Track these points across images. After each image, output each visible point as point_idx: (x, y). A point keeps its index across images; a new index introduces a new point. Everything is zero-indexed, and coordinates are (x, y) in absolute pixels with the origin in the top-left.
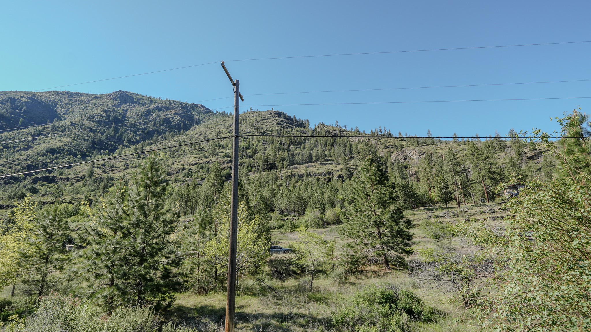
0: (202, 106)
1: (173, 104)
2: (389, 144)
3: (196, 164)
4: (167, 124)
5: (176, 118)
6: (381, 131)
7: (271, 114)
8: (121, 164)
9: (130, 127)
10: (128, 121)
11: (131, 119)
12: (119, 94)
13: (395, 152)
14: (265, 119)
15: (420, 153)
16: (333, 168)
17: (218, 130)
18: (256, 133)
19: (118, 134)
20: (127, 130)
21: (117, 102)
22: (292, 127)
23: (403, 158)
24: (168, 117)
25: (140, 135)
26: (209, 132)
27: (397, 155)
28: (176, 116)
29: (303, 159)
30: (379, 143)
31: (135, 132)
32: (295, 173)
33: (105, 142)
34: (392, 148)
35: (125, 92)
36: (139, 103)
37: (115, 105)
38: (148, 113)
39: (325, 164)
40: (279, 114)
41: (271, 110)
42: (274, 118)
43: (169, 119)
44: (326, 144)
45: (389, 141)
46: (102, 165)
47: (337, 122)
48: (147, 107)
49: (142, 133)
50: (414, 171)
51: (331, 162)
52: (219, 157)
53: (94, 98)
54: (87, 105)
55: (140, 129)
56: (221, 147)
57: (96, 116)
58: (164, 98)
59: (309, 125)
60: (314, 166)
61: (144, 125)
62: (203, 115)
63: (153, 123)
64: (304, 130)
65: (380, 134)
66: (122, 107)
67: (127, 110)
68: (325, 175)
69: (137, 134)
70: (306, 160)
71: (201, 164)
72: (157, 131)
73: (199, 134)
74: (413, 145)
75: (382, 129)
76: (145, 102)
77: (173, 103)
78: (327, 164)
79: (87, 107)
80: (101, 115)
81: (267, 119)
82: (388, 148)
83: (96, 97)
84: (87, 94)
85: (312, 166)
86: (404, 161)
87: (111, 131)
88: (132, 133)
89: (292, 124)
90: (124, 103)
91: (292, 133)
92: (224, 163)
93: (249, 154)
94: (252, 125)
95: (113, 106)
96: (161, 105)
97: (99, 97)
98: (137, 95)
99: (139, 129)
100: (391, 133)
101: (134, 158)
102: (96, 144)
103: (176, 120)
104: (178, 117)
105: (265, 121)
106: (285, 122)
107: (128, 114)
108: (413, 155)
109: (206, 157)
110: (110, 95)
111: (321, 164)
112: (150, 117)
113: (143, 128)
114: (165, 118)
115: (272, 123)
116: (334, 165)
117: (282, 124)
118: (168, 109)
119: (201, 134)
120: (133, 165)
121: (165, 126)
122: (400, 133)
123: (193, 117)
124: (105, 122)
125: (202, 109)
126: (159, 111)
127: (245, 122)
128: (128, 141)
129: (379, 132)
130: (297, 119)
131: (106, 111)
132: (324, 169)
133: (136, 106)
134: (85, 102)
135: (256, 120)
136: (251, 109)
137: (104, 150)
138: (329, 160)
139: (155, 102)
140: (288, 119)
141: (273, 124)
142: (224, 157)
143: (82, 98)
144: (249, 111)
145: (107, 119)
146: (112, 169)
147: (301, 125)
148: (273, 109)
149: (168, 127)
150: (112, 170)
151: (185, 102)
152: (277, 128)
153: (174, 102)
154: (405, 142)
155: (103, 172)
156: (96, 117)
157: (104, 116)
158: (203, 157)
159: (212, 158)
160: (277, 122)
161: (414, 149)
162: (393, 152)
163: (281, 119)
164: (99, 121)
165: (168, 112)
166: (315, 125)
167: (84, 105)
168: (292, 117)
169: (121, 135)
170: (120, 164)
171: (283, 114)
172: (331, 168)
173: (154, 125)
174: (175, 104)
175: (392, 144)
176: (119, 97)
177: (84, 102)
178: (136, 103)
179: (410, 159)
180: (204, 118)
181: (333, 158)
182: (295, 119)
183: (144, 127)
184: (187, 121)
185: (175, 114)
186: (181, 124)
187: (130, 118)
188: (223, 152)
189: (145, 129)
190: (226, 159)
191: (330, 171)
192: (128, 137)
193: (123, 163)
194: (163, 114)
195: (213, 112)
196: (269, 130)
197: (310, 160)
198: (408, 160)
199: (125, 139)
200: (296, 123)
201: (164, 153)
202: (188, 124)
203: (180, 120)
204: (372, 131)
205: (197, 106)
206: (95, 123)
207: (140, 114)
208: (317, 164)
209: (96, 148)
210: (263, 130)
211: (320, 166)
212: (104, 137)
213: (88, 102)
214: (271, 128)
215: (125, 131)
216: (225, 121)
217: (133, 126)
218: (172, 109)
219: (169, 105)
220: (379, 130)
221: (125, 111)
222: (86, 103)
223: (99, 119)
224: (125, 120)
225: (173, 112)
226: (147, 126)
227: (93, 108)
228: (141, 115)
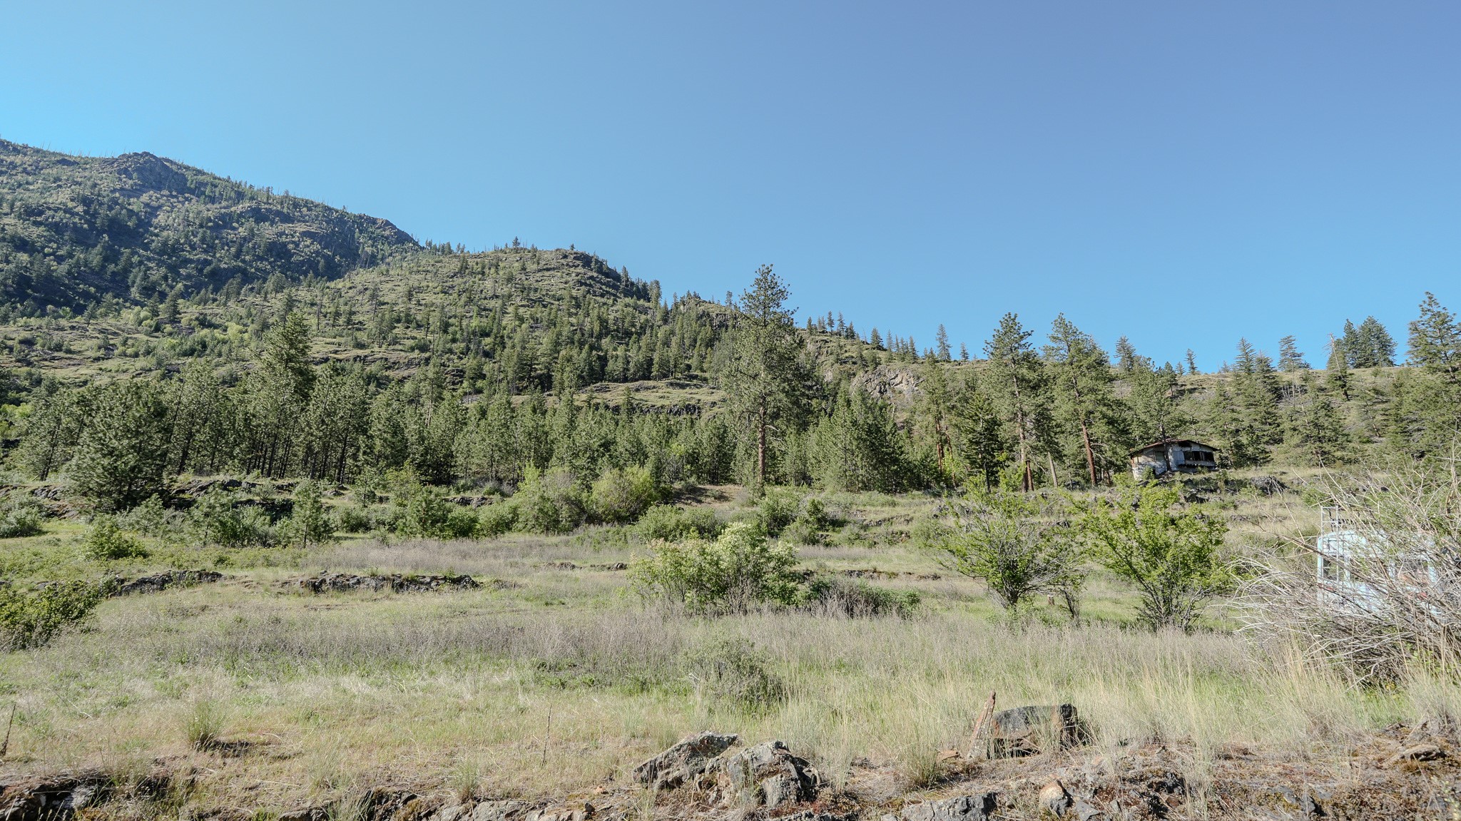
0: (388, 223)
1: (305, 209)
2: (847, 355)
3: (326, 360)
4: (279, 256)
5: (308, 246)
6: (831, 323)
7: (565, 257)
8: (89, 343)
9: (158, 254)
10: (157, 235)
11: (165, 233)
12: (141, 161)
13: (861, 373)
14: (548, 270)
15: (919, 378)
16: (703, 398)
17: (416, 284)
18: (518, 299)
19: (112, 267)
20: (149, 259)
21: (131, 182)
22: (615, 295)
23: (878, 388)
24: (284, 239)
25: (189, 277)
26: (390, 285)
27: (864, 380)
28: (309, 242)
29: (628, 370)
30: (825, 350)
31: (173, 269)
32: (598, 401)
33: (64, 285)
34: (854, 363)
35: (160, 161)
36: (203, 193)
37: (122, 189)
38: (226, 221)
39: (683, 387)
40: (586, 260)
41: (568, 248)
42: (572, 269)
43: (285, 245)
44: (695, 341)
45: (848, 347)
46: (21, 342)
47: (730, 294)
48: (225, 208)
49: (194, 272)
50: (902, 420)
51: (699, 382)
52: (400, 347)
53: (59, 162)
54: (30, 179)
55: (191, 261)
56: (414, 325)
57: (49, 209)
58: (278, 192)
59: (659, 295)
60: (654, 387)
61: (206, 251)
62: (386, 247)
63: (233, 250)
64: (647, 304)
65: (829, 329)
66: (145, 198)
67: (160, 207)
68: (678, 413)
69: (179, 274)
70: (635, 374)
71: (341, 361)
72: (244, 272)
73: (360, 287)
74: (903, 359)
75: (835, 317)
76: (221, 194)
77: (305, 206)
78: (687, 385)
79: (28, 183)
80: (68, 211)
81: (554, 269)
82: (845, 363)
83: (64, 161)
84: (38, 151)
85: (647, 388)
86: (879, 395)
87: (95, 257)
88: (163, 270)
89: (615, 287)
90: (153, 188)
91: (614, 308)
92: (409, 364)
93: (486, 348)
94: (510, 279)
95: (114, 191)
96: (267, 206)
97: (75, 163)
98: (200, 172)
99: (186, 262)
100: (855, 329)
101: (138, 332)
102: (30, 287)
103: (306, 250)
104: (312, 243)
105: (547, 274)
106: (600, 282)
107: (161, 218)
108: (901, 382)
109: (360, 346)
110: (111, 162)
111: (671, 384)
112: (227, 234)
113: (198, 260)
114: (274, 243)
115: (563, 280)
116: (705, 389)
117: (590, 285)
118: (287, 219)
119: (366, 289)
120: (130, 351)
121: (270, 263)
122: (875, 331)
123: (358, 248)
124: (76, 229)
125: (387, 233)
126: (257, 222)
127: (493, 270)
128: (145, 288)
129: (827, 326)
130: (633, 278)
131: (86, 201)
132: (677, 397)
133: (190, 201)
134: (25, 171)
135: (524, 269)
136: (516, 242)
137: (58, 305)
138: (696, 377)
139: (252, 198)
140: (607, 275)
141: (566, 283)
142: (412, 349)
143: (18, 159)
144: (511, 246)
145: (87, 222)
146: (56, 354)
147: (641, 292)
148: (572, 247)
149: (279, 267)
150: (53, 358)
151: (340, 208)
152: (574, 293)
153: (309, 205)
154: (884, 353)
155: (18, 361)
156: (51, 213)
157: (77, 214)
158: (352, 343)
159: (376, 349)
160: (579, 277)
161: (904, 368)
162: (854, 375)
163: (590, 274)
164: (56, 224)
165: (286, 227)
166: (675, 297)
167: (19, 177)
168: (620, 271)
169: (126, 271)
170: (89, 346)
171: (597, 261)
172: (697, 397)
173: (237, 256)
174: (309, 209)
175: (854, 355)
176: (137, 170)
177: (20, 169)
178: (192, 192)
179: (894, 391)
180: (390, 255)
181: (707, 375)
182: (626, 276)
183: (203, 256)
184: (338, 258)
185: (304, 234)
186: (319, 262)
187: (164, 229)
188: (415, 338)
189: (207, 263)
190: (416, 354)
191: (693, 402)
192: (146, 277)
193: (95, 341)
194: (268, 232)
195: (416, 244)
196: (554, 296)
197: (645, 372)
198: (889, 394)
199: (134, 282)
200: (627, 286)
201: (240, 327)
202: (342, 266)
203: (317, 253)
204: (810, 321)
205: (374, 221)
206: (42, 228)
207: (197, 222)
208: (662, 383)
209: (29, 296)
210: (538, 295)
211: (670, 390)
212: (62, 269)
213: (37, 169)
214: (559, 292)
215: (141, 263)
216: (439, 265)
217: (170, 251)
218: (299, 221)
219: (292, 210)
220: (827, 321)
221: (153, 211)
222: (28, 174)
223: (57, 219)
224: (147, 231)
225: (300, 228)
226: (214, 256)
227: (47, 189)
228: (201, 226)
